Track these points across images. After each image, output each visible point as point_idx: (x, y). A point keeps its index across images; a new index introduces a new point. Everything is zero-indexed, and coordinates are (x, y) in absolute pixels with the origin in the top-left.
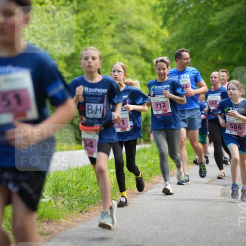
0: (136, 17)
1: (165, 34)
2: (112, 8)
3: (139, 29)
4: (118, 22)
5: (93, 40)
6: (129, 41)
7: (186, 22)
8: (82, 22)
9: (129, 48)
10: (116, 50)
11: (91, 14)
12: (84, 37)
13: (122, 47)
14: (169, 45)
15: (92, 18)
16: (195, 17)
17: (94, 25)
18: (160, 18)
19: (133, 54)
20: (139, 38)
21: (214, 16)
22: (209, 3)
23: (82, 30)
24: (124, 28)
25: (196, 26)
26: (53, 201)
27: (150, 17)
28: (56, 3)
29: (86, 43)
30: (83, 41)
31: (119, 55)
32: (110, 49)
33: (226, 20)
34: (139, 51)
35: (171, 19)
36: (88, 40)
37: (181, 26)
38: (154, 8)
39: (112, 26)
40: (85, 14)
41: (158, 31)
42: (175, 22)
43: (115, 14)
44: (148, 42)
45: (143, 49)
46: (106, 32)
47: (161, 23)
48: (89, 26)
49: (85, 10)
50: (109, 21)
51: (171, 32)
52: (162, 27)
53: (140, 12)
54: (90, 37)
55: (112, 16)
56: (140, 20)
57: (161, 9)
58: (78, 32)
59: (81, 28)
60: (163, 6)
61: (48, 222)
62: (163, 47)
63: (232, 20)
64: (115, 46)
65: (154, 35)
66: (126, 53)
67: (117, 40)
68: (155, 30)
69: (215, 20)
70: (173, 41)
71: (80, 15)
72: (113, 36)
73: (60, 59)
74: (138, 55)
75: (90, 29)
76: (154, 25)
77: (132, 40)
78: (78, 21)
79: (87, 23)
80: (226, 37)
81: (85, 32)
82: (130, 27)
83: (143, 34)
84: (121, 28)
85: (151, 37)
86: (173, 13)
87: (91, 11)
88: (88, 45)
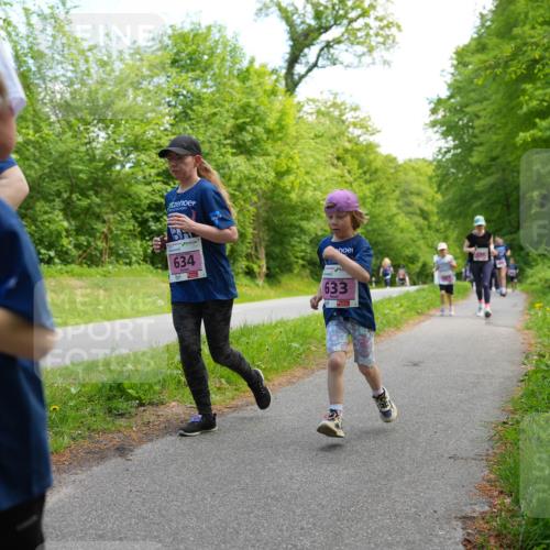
0: (415, 185)
1: (439, 197)
2: (397, 179)
3: (419, 194)
4: (402, 189)
5: (381, 203)
6: (410, 204)
7: (455, 188)
8: (373, 190)
10: (399, 211)
11: (380, 184)
12: (375, 201)
13: (404, 209)
14: (443, 206)
15: (382, 186)
16: (463, 184)
17: (383, 192)
18: (435, 185)
19: (413, 213)
20: (419, 201)
21: (478, 183)
22: (474, 174)
23: (373, 196)
24: (407, 194)
25: (463, 191)
27: (427, 184)
28: (353, 176)
29: (376, 206)
30: (374, 204)
31: (403, 215)
32: (394, 210)
34: (418, 212)
35: (444, 186)
36: (378, 203)
37: (452, 191)
38: (430, 178)
39: (397, 193)
40: (376, 184)
41: (433, 196)
42: (447, 189)
43: (400, 183)
44: (426, 204)
45: (422, 211)
46: (392, 197)
47: (436, 189)
48: (379, 193)
49: (376, 180)
50: (394, 188)
51: (443, 196)
52: (437, 192)
53: (419, 181)
54: (379, 201)
55: (396, 184)
56: (419, 187)
57: (436, 179)
58: (370, 197)
59: (373, 194)
60: (437, 176)
62: (438, 208)
63: (492, 186)
64: (399, 207)
65: (430, 199)
66: (408, 213)
67: (401, 203)
68: (431, 195)
69: (479, 187)
70: (445, 203)
71: (372, 185)
72: (398, 200)
75: (380, 195)
76: (430, 191)
77: (413, 203)
78: (370, 189)
79: (377, 190)
80: (488, 200)
81: (376, 197)
82: (412, 193)
83: (421, 198)
84: (404, 194)
85: (427, 200)
86: (446, 181)
87: (380, 181)
88: (378, 207)
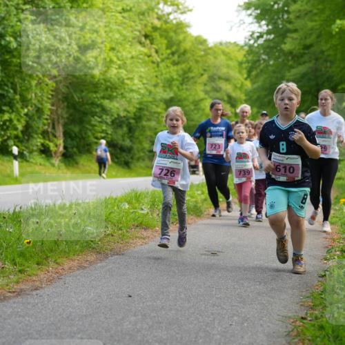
0: (224, 70)
1: (248, 84)
2: (206, 62)
3: (227, 80)
4: (211, 73)
5: (188, 87)
6: (218, 89)
7: (265, 76)
8: (181, 72)
9: (218, 95)
10: (207, 96)
11: (188, 66)
12: (182, 84)
13: (211, 94)
14: (251, 94)
15: (190, 69)
16: (274, 72)
17: (191, 75)
18: (245, 71)
20: (227, 87)
21: (289, 72)
22: (286, 61)
23: (180, 79)
24: (215, 79)
25: (274, 80)
26: (150, 213)
27: (237, 70)
28: (161, 56)
29: (183, 89)
30: (181, 87)
32: (202, 95)
33: (299, 76)
34: (226, 98)
35: (254, 73)
36: (185, 87)
37: (262, 79)
38: (241, 63)
39: (205, 77)
40: (183, 66)
41: (242, 83)
42: (257, 76)
43: (208, 67)
44: (234, 91)
45: (230, 97)
46: (200, 80)
47: (245, 76)
48: (186, 75)
49: (184, 62)
50: (202, 72)
51: (253, 82)
52: (246, 79)
53: (228, 66)
54: (186, 85)
55: (205, 68)
56: (228, 73)
57: (247, 65)
58: (177, 80)
59: (180, 76)
60: (248, 62)
61: (145, 229)
62: (246, 95)
64: (206, 92)
65: (239, 86)
67: (208, 88)
68: (240, 82)
69: (291, 76)
70: (254, 91)
71: (179, 67)
72: (205, 85)
73: (161, 101)
74: (225, 101)
75: (187, 78)
76: (239, 77)
77: (220, 88)
78: (177, 71)
79: (185, 73)
81: (183, 80)
82: (220, 78)
83: (229, 84)
84: (212, 79)
85: (236, 87)
86: (256, 68)
87: (188, 63)
88: (184, 91)
